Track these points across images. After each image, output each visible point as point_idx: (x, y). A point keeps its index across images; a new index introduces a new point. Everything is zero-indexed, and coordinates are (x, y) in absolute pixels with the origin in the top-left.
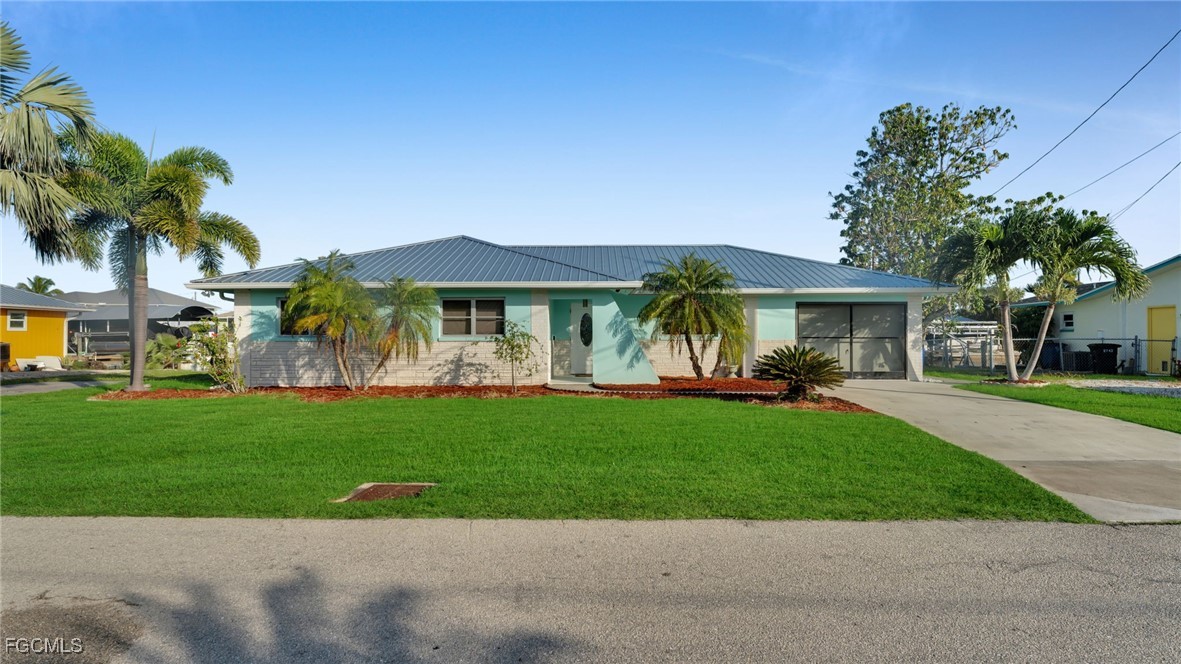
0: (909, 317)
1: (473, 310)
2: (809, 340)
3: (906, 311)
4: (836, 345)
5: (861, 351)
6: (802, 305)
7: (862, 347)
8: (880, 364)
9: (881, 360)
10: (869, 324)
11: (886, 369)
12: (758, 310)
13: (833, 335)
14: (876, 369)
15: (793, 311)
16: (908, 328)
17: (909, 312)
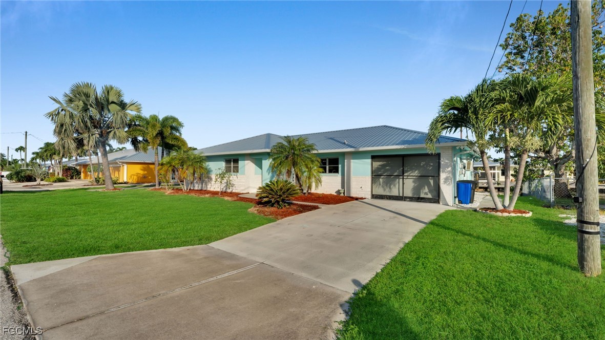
0: (442, 163)
1: (232, 163)
2: (382, 177)
3: (439, 159)
4: (398, 180)
5: (413, 184)
6: (375, 157)
7: (414, 182)
8: (426, 193)
9: (426, 190)
10: (418, 167)
11: (429, 196)
12: (352, 161)
13: (396, 174)
14: (422, 196)
15: (369, 161)
16: (441, 170)
17: (442, 159)
